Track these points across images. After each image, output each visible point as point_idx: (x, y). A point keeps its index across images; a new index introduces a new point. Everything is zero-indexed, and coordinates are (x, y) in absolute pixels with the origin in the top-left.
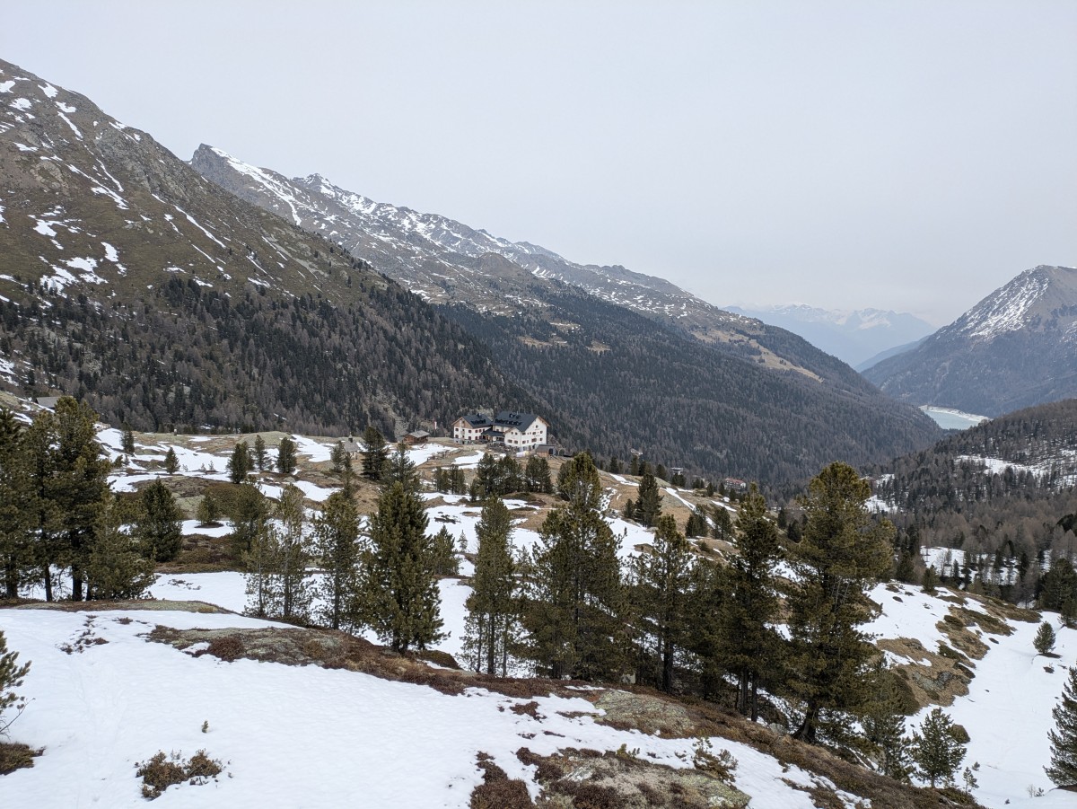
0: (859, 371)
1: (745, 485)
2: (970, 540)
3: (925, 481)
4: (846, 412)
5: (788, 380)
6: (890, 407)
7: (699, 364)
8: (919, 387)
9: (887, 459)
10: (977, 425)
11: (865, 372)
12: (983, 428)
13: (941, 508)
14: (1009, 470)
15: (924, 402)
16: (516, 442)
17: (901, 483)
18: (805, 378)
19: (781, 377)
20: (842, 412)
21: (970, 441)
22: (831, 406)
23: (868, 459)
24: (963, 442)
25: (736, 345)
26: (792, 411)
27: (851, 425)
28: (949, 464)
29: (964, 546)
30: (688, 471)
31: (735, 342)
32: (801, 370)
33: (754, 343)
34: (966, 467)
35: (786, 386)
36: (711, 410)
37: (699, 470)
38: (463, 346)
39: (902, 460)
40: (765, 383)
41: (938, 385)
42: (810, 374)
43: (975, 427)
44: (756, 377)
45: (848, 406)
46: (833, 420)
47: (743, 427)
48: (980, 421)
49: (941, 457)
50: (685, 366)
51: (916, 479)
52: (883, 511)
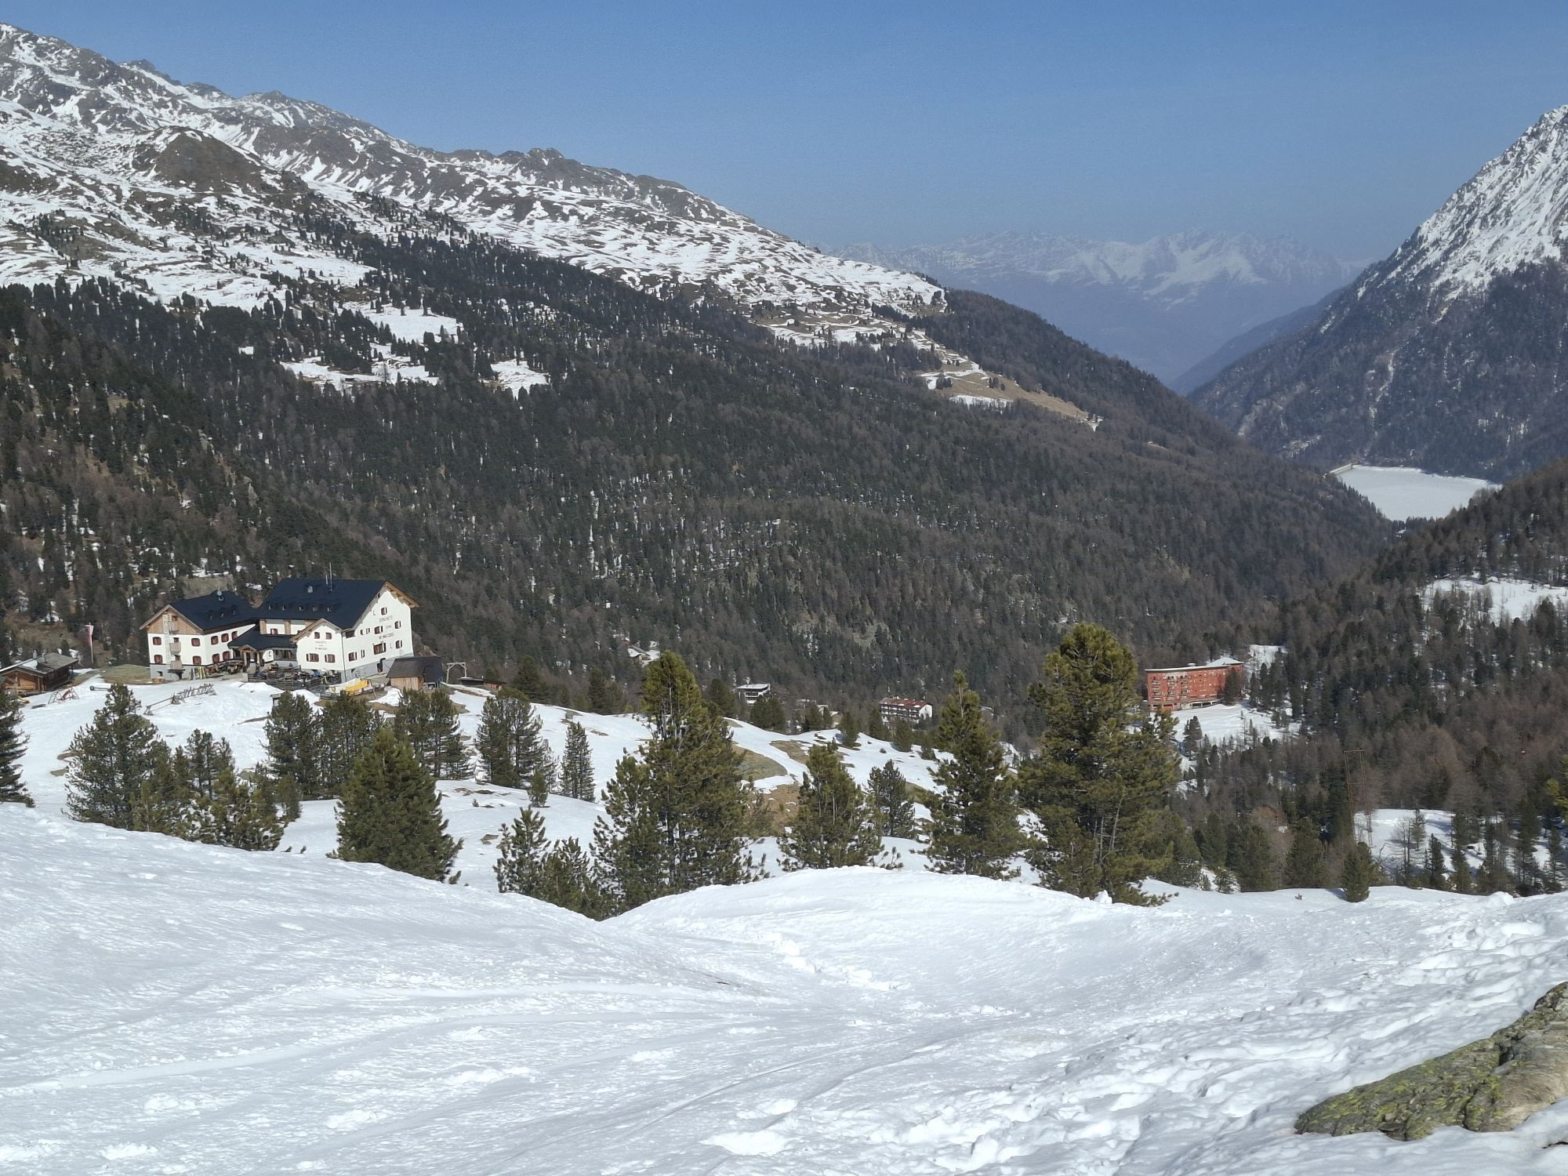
0: (1182, 392)
1: (929, 708)
2: (1463, 785)
3: (1359, 655)
4: (1160, 498)
5: (1012, 430)
6: (1264, 479)
7: (787, 405)
8: (1329, 418)
9: (1268, 606)
10: (1466, 505)
11: (1198, 393)
12: (1479, 512)
13: (1398, 717)
14: (1545, 607)
15: (1343, 455)
16: (331, 659)
17: (1302, 666)
18: (1055, 420)
19: (995, 424)
20: (1151, 498)
21: (1454, 545)
22: (1121, 487)
23: (1222, 613)
24: (1438, 550)
25: (877, 347)
26: (1031, 507)
27: (1175, 531)
28: (1410, 607)
29: (1451, 800)
30: (782, 690)
31: (873, 339)
32: (1042, 400)
33: (920, 341)
34: (1448, 610)
35: (1009, 445)
36: (826, 524)
37: (811, 684)
38: (125, 403)
39: (1301, 608)
40: (957, 442)
41: (1373, 411)
42: (1066, 409)
43: (1463, 510)
44: (935, 429)
45: (1163, 484)
46: (1133, 522)
47: (913, 562)
48: (1471, 494)
49: (1390, 592)
50: (751, 412)
51: (1336, 653)
52: (1267, 739)
